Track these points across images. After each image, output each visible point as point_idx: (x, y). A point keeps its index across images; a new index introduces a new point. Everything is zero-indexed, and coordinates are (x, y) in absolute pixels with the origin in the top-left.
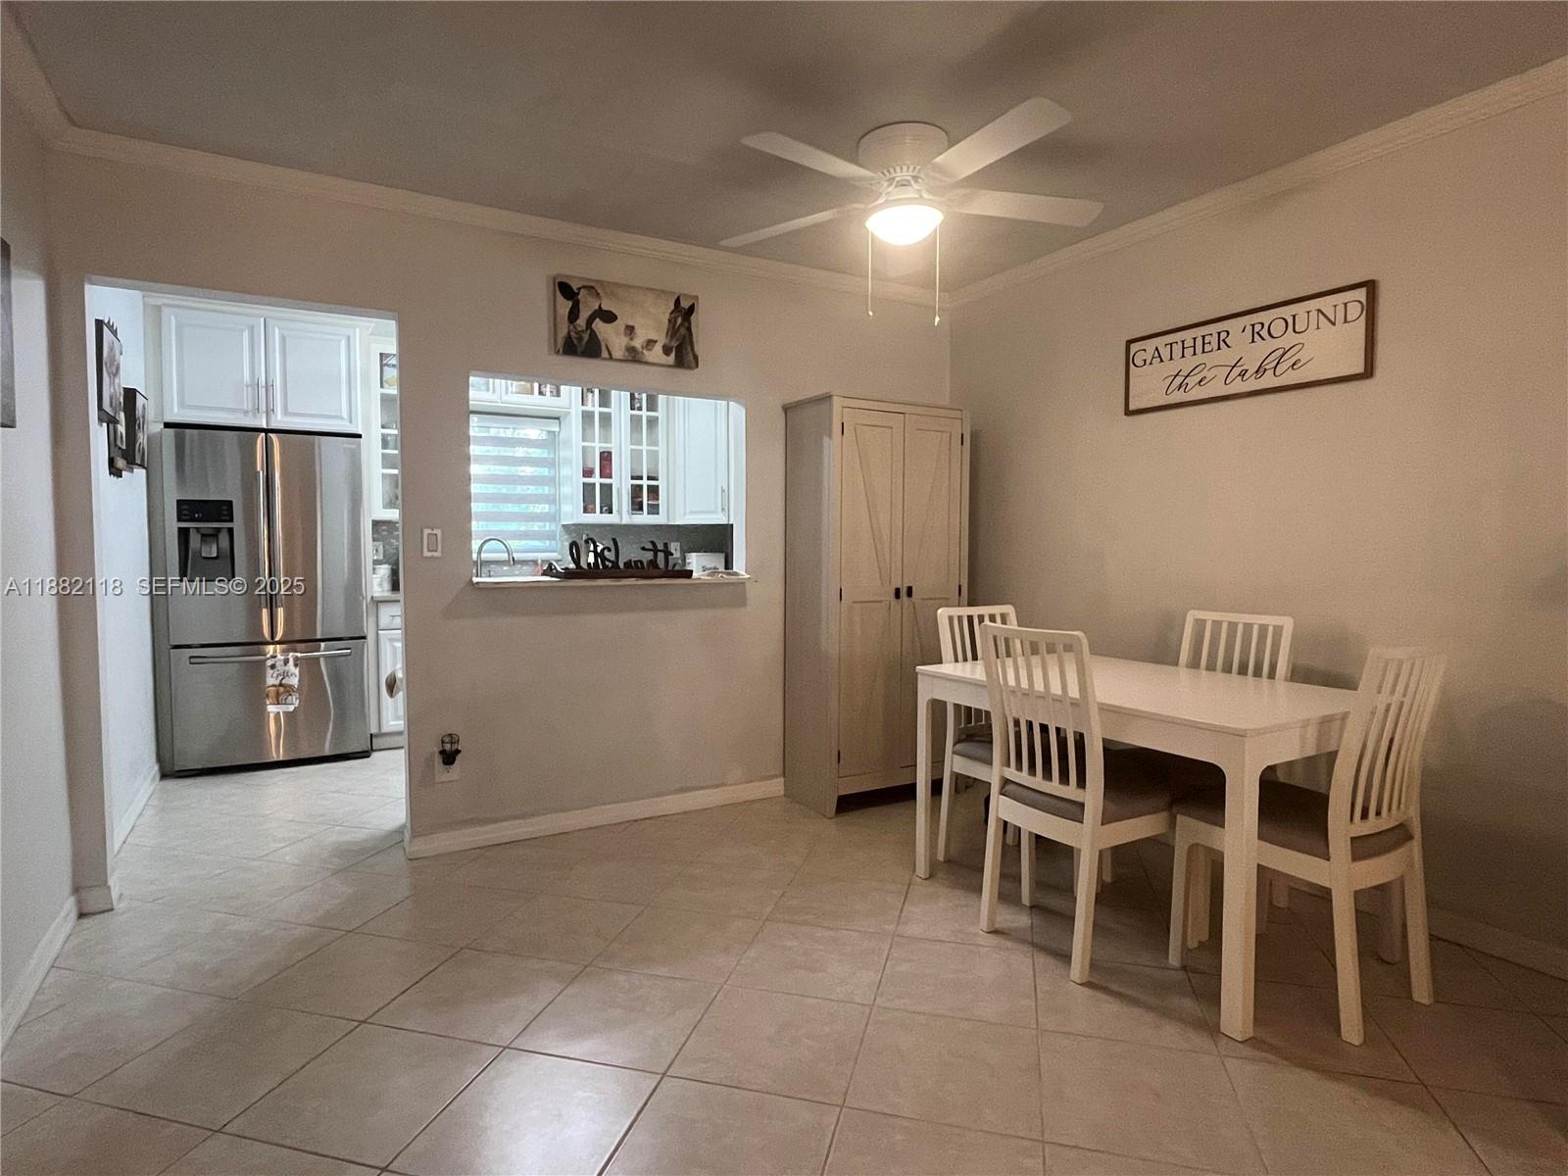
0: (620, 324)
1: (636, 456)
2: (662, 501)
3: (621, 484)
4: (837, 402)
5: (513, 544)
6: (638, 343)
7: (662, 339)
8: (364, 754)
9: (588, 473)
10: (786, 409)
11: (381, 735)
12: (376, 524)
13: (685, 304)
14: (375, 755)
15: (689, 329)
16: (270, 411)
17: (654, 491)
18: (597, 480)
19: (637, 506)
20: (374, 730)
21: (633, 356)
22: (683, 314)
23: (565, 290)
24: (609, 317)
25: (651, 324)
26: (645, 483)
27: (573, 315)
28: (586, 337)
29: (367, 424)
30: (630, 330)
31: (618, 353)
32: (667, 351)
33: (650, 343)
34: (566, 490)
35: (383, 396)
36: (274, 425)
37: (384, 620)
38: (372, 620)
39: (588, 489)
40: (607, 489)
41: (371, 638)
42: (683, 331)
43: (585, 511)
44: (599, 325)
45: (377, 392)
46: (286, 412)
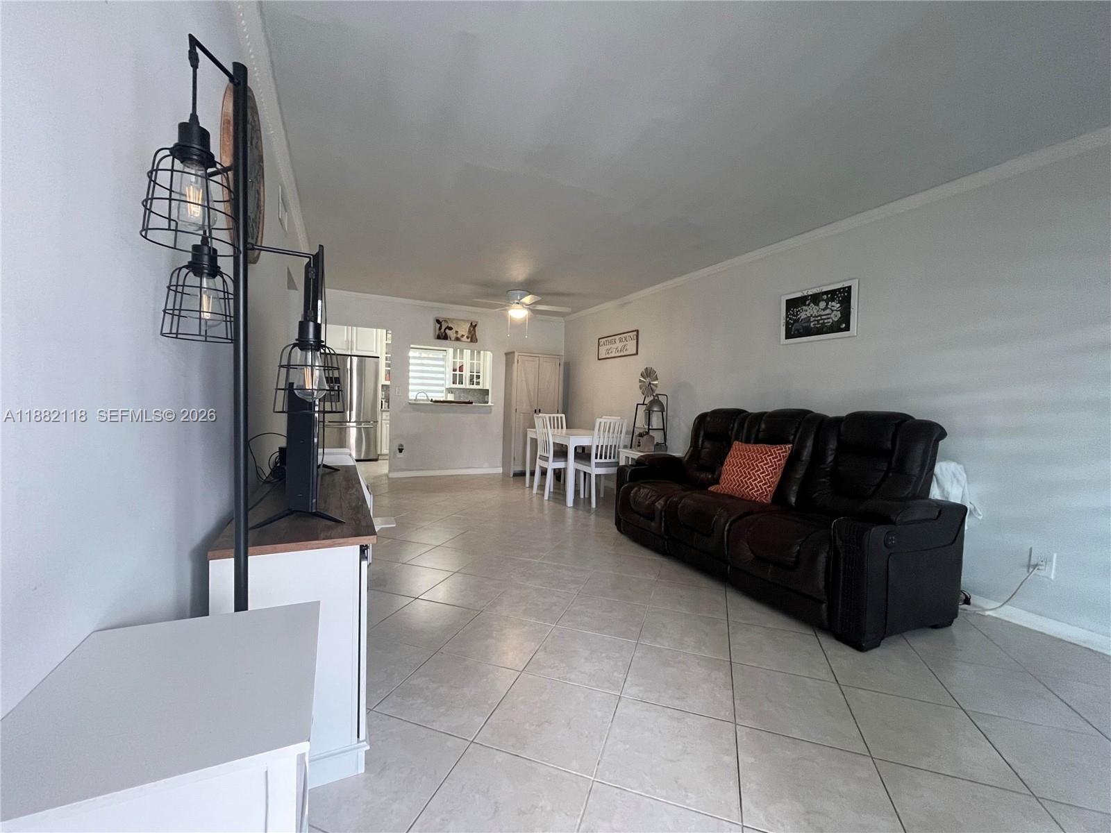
0: (454, 331)
1: (472, 365)
2: (481, 380)
3: (466, 374)
4: (516, 354)
5: (429, 394)
6: (459, 336)
7: (466, 334)
8: (376, 460)
9: (455, 370)
10: (506, 354)
11: (381, 455)
12: (383, 386)
13: (474, 324)
14: (379, 461)
15: (475, 332)
16: (352, 349)
17: (478, 377)
18: (458, 373)
19: (472, 382)
20: (379, 453)
21: (457, 339)
22: (473, 327)
23: (438, 321)
24: (450, 329)
25: (464, 330)
26: (475, 374)
27: (440, 328)
28: (444, 334)
29: (381, 354)
30: (457, 332)
31: (453, 339)
32: (468, 338)
33: (463, 336)
34: (447, 376)
35: (387, 344)
36: (353, 354)
37: (384, 417)
38: (380, 417)
39: (455, 376)
40: (461, 376)
41: (380, 423)
42: (473, 332)
43: (453, 383)
44: (447, 331)
45: (385, 342)
46: (357, 350)
